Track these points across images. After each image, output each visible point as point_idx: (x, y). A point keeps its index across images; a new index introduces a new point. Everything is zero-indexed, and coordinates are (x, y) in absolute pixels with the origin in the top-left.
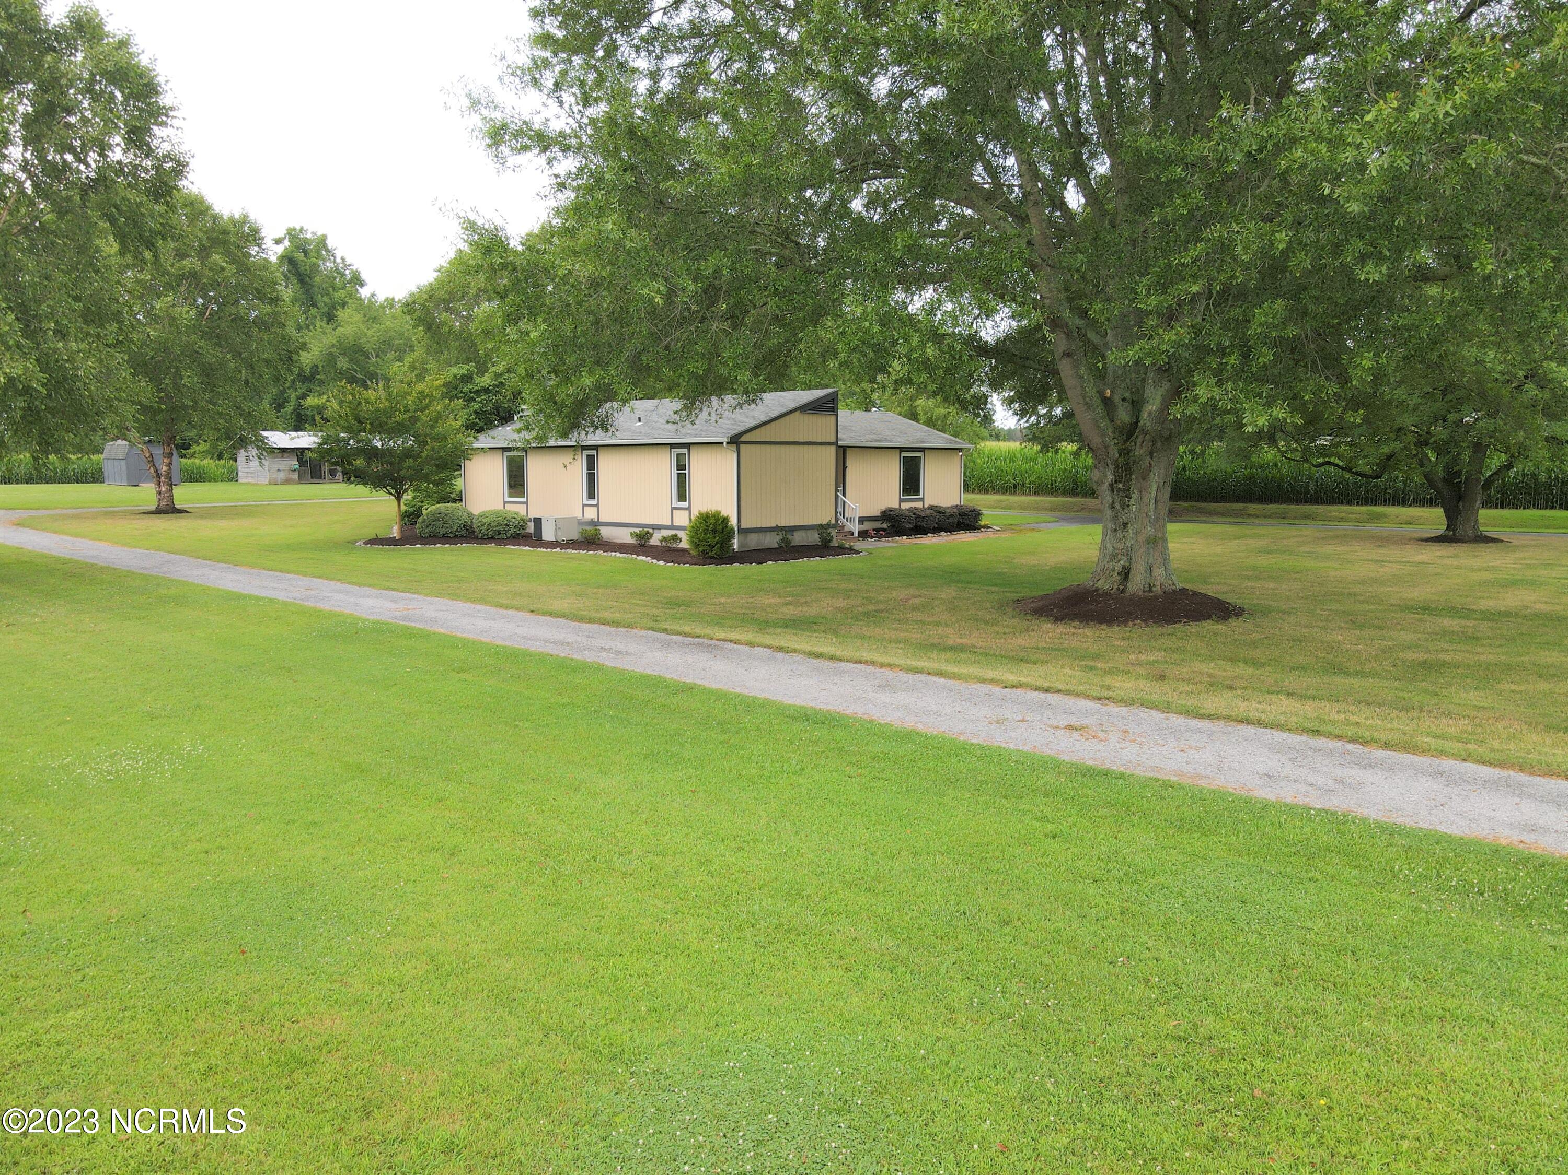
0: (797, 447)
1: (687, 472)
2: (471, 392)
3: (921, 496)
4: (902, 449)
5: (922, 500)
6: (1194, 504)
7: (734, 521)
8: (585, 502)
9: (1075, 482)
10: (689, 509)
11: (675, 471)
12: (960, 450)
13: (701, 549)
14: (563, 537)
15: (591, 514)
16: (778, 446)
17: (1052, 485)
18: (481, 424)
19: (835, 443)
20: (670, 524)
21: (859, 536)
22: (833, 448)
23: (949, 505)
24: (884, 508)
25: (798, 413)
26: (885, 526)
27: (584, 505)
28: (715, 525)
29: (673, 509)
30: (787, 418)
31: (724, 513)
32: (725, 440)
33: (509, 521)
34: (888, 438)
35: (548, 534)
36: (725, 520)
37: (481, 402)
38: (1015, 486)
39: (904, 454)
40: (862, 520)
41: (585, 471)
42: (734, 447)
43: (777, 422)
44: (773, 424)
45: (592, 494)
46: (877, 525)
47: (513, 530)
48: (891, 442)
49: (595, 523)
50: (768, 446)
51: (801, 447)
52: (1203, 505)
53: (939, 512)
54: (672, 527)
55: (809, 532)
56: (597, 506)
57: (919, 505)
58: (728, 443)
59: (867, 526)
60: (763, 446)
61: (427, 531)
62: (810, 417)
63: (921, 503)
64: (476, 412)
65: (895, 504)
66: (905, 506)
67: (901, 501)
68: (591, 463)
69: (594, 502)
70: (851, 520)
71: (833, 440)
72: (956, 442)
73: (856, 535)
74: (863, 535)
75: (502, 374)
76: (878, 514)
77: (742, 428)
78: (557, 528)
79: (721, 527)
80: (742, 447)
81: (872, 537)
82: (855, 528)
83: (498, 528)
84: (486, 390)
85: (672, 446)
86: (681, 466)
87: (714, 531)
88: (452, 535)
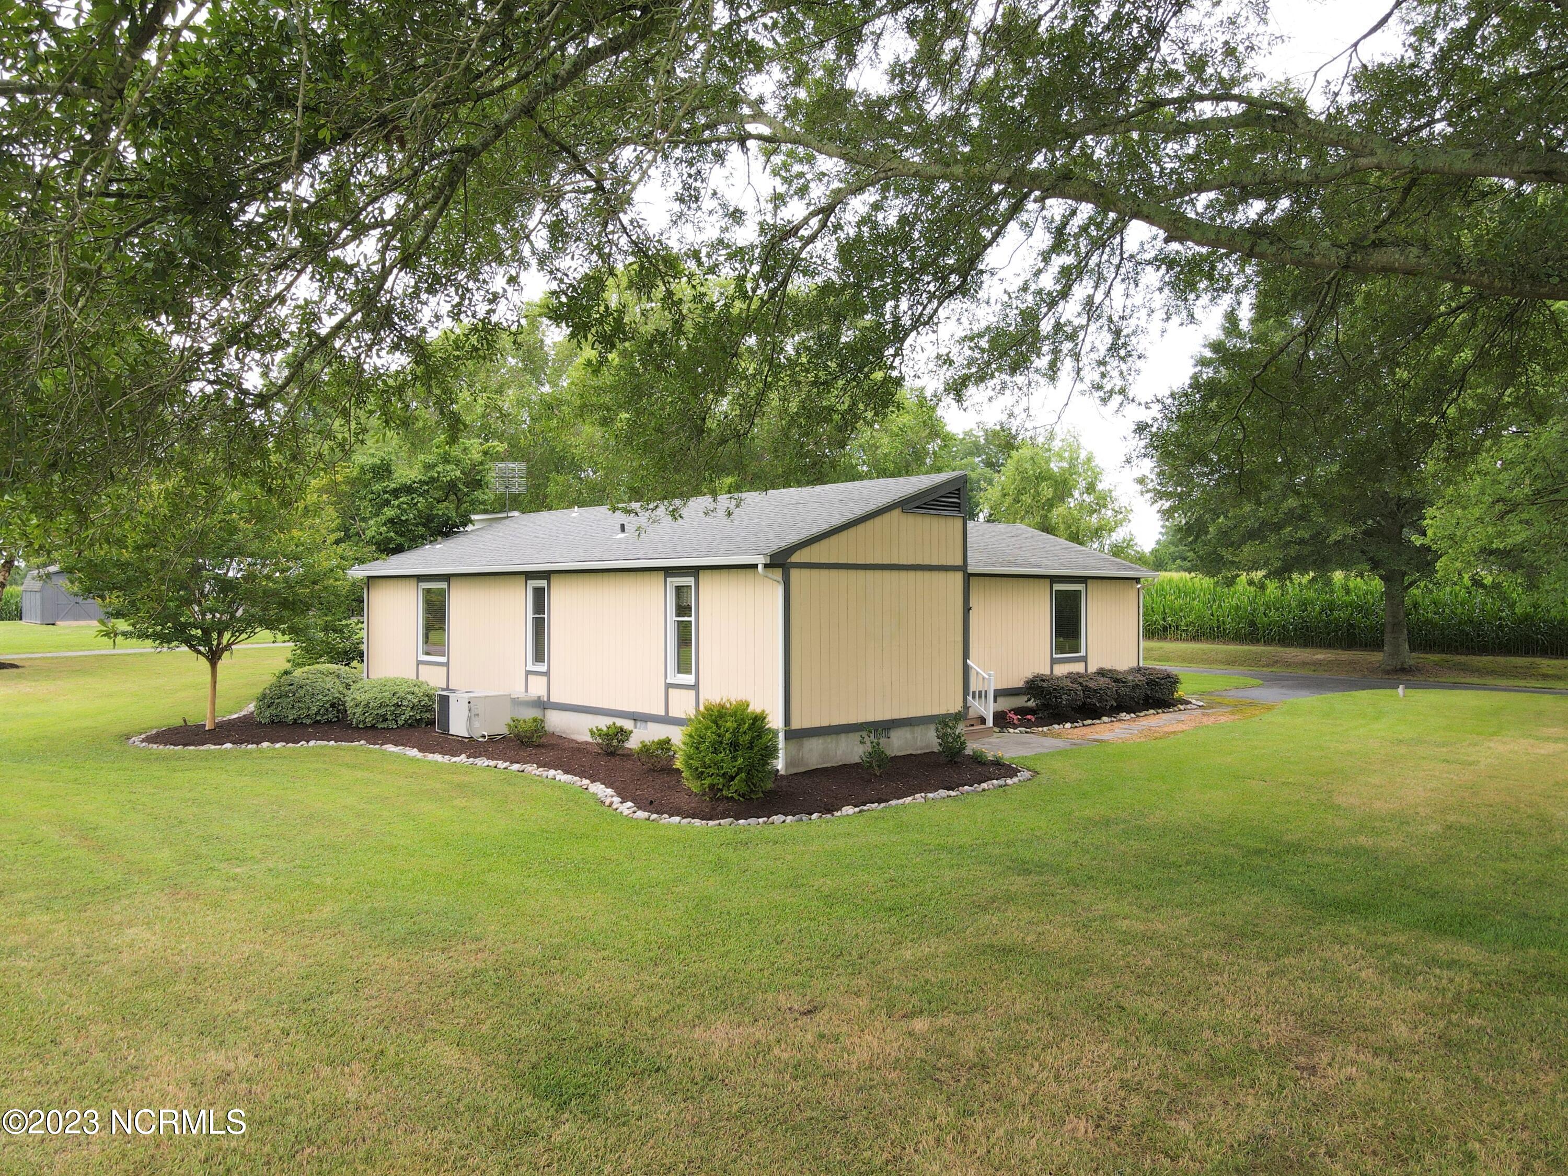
0: (895, 574)
1: (692, 619)
2: (385, 492)
3: (1083, 653)
4: (1054, 579)
5: (1084, 659)
6: (1449, 657)
7: (776, 721)
8: (530, 667)
9: (1252, 624)
10: (696, 687)
11: (672, 618)
12: (1137, 580)
13: (707, 782)
14: (482, 730)
15: (537, 688)
16: (861, 573)
17: (1218, 627)
18: (400, 540)
19: (963, 568)
20: (662, 712)
21: (995, 724)
22: (959, 577)
23: (1126, 668)
24: (1030, 676)
25: (896, 513)
26: (1032, 704)
27: (528, 673)
28: (736, 731)
29: (669, 686)
30: (878, 520)
31: (755, 707)
32: (760, 560)
33: (402, 698)
34: (1034, 560)
35: (458, 726)
36: (758, 720)
37: (399, 507)
38: (1165, 629)
39: (1058, 587)
40: (999, 694)
41: (530, 615)
42: (777, 574)
43: (861, 527)
44: (852, 531)
45: (539, 654)
46: (1021, 701)
47: (409, 713)
48: (1039, 566)
49: (543, 705)
50: (843, 573)
51: (903, 574)
52: (1463, 658)
53: (1116, 681)
54: (666, 720)
55: (918, 730)
56: (547, 674)
57: (1079, 668)
58: (766, 566)
59: (1005, 704)
60: (834, 573)
61: (267, 714)
62: (919, 519)
63: (1082, 665)
64: (391, 521)
65: (1044, 669)
66: (1061, 670)
67: (1053, 661)
68: (540, 601)
69: (543, 668)
70: (982, 695)
71: (959, 562)
72: (1131, 569)
73: (990, 723)
74: (1001, 720)
75: (435, 465)
76: (1021, 684)
77: (794, 538)
78: (472, 715)
79: (748, 737)
80: (795, 574)
81: (1015, 727)
82: (987, 709)
83: (380, 712)
84: (408, 489)
85: (669, 571)
86: (683, 609)
87: (734, 745)
88: (308, 722)
